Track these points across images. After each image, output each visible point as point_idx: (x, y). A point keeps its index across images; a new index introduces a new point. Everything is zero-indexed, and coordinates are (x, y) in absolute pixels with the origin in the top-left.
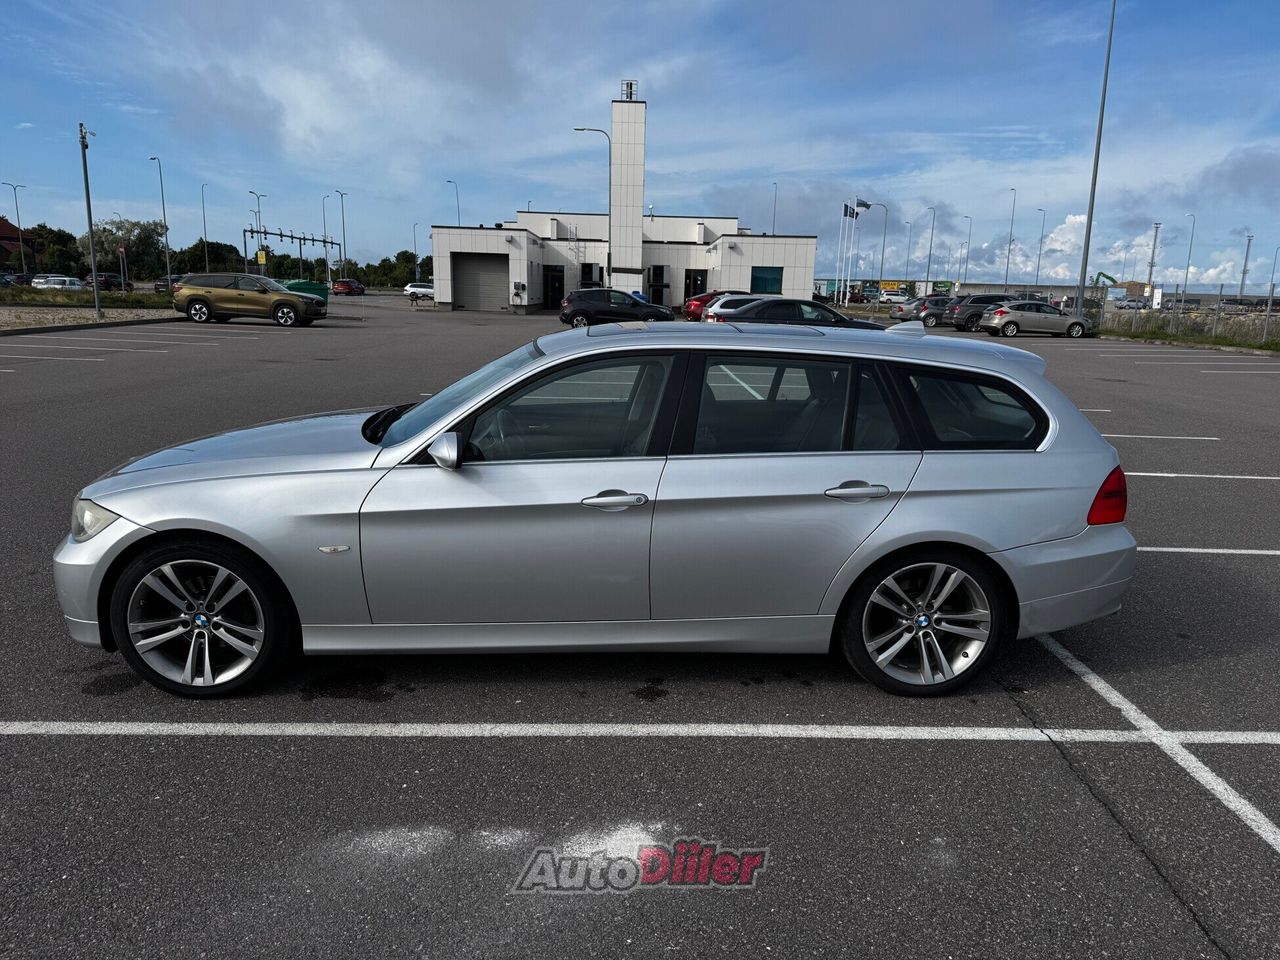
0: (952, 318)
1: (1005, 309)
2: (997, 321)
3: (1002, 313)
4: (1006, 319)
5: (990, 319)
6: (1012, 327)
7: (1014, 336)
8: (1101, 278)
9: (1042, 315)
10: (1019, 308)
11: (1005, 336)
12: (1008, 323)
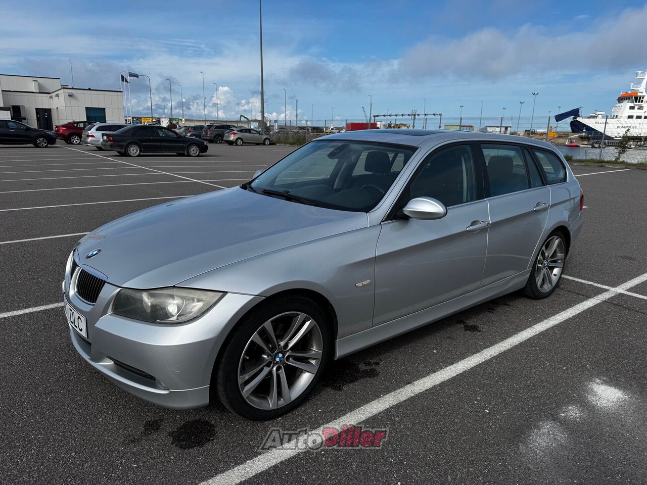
0: (207, 136)
1: (235, 132)
2: (232, 138)
3: (234, 134)
4: (236, 137)
5: (229, 137)
6: (240, 141)
7: (241, 145)
8: (242, 118)
9: (252, 135)
10: (241, 131)
11: (237, 145)
12: (238, 139)
